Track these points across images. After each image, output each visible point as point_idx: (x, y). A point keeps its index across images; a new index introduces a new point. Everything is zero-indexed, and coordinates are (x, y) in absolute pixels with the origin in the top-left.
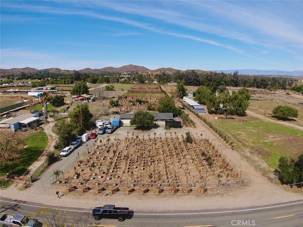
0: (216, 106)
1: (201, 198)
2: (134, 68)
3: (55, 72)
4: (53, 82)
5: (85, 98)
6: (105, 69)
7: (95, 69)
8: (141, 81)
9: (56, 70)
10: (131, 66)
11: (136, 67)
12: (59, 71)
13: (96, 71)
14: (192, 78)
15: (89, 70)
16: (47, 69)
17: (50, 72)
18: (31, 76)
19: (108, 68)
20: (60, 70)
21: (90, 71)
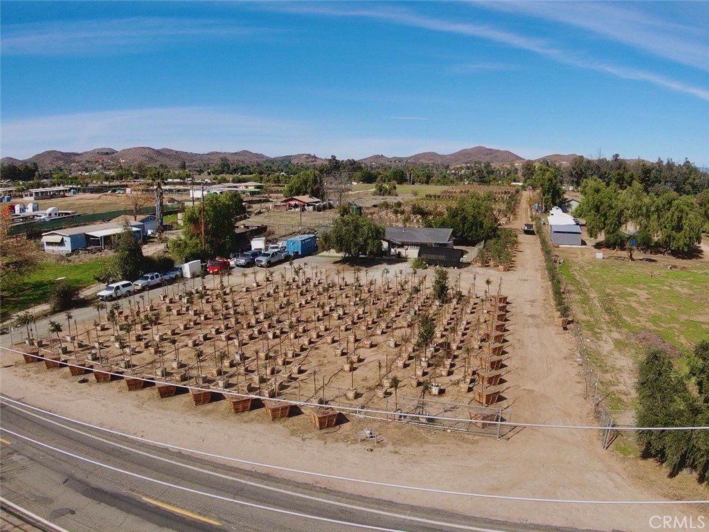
0: (609, 226)
1: (299, 440)
2: (487, 154)
3: (304, 164)
4: (278, 178)
5: (302, 204)
6: (417, 157)
7: (394, 158)
8: (480, 178)
9: (307, 158)
10: (480, 150)
11: (490, 152)
12: (312, 162)
13: (395, 162)
14: (609, 174)
15: (380, 160)
16: (290, 156)
17: (294, 162)
18: (243, 168)
19: (424, 155)
20: (316, 158)
21: (383, 162)
